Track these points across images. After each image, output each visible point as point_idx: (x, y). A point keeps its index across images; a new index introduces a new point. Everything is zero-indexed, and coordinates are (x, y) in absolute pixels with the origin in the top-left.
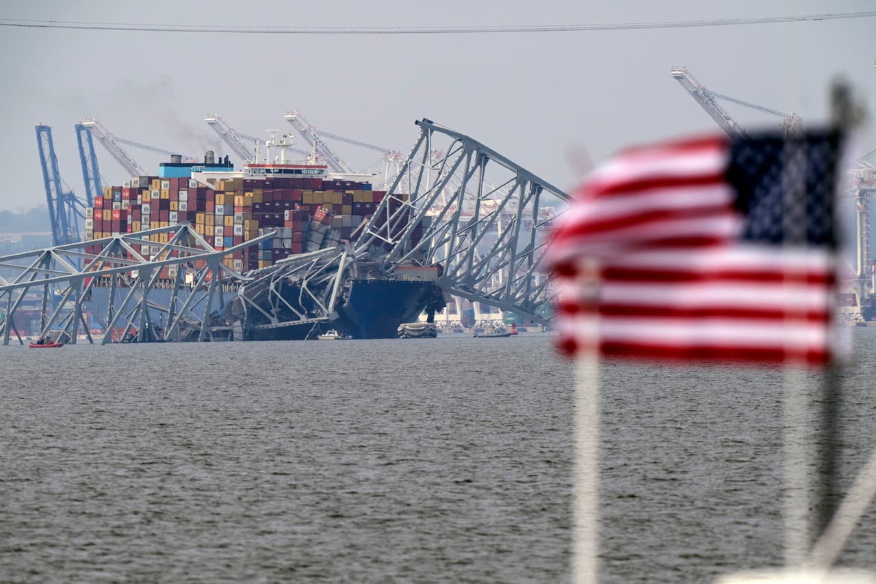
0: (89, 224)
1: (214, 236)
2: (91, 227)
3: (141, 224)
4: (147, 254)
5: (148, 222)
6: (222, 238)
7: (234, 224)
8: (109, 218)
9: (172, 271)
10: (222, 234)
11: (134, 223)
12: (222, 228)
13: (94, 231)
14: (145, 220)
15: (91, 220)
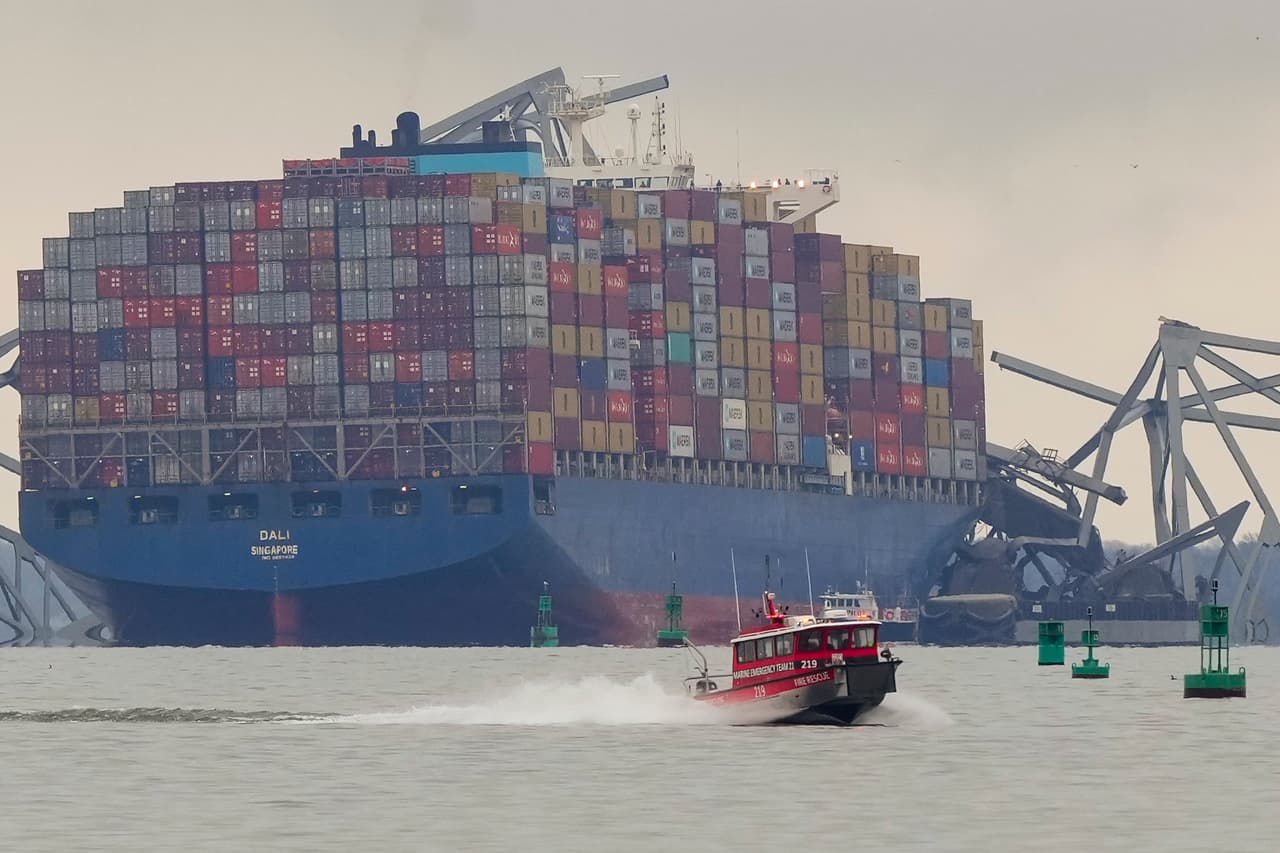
0: (537, 301)
1: (899, 356)
2: (544, 311)
3: (692, 313)
4: (715, 392)
5: (712, 307)
6: (918, 361)
7: (949, 327)
8: (596, 290)
9: (788, 445)
10: (918, 352)
11: (671, 307)
12: (917, 336)
13: (551, 320)
14: (705, 300)
15: (543, 292)
